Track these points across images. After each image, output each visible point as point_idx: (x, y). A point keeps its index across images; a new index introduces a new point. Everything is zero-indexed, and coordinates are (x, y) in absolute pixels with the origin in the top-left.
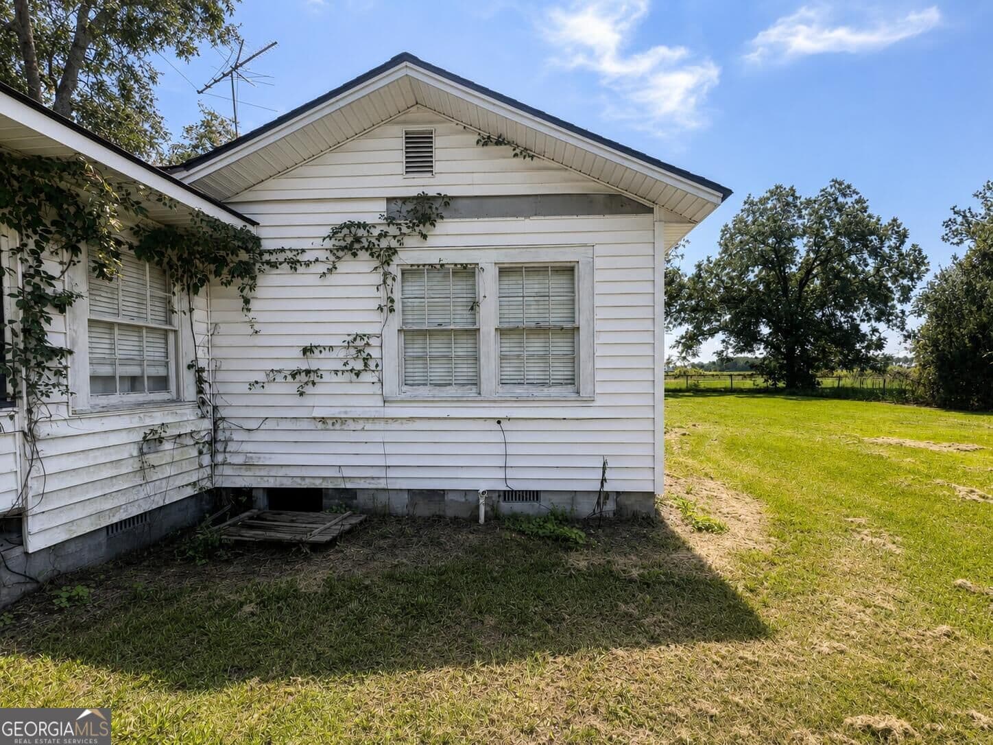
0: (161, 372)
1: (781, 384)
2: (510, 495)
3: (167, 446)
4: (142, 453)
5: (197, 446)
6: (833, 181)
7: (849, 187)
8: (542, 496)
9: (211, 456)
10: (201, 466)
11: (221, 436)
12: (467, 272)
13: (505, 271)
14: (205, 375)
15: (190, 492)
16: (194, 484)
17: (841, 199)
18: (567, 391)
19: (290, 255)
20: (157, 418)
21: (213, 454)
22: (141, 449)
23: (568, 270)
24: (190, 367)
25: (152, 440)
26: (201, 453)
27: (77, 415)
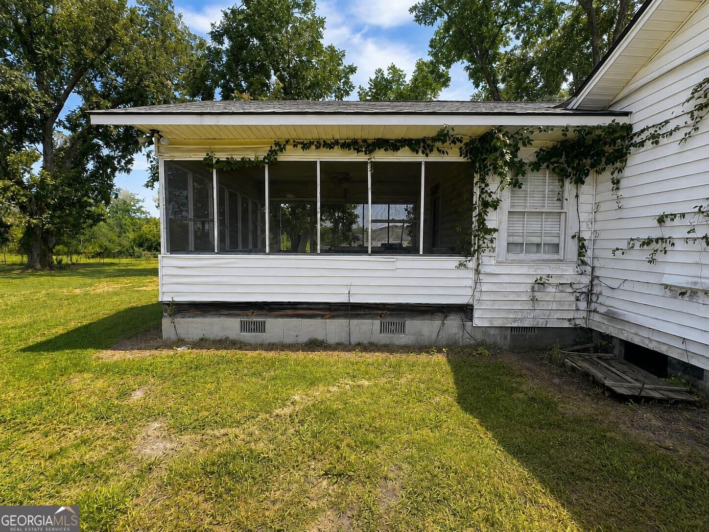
0: (555, 240)
3: (551, 289)
4: (533, 290)
5: (575, 294)
9: (588, 303)
10: (578, 310)
11: (596, 290)
14: (586, 243)
15: (566, 325)
16: (570, 320)
19: (652, 131)
20: (545, 271)
21: (589, 302)
22: (533, 288)
24: (573, 237)
25: (540, 284)
26: (578, 300)
27: (499, 263)
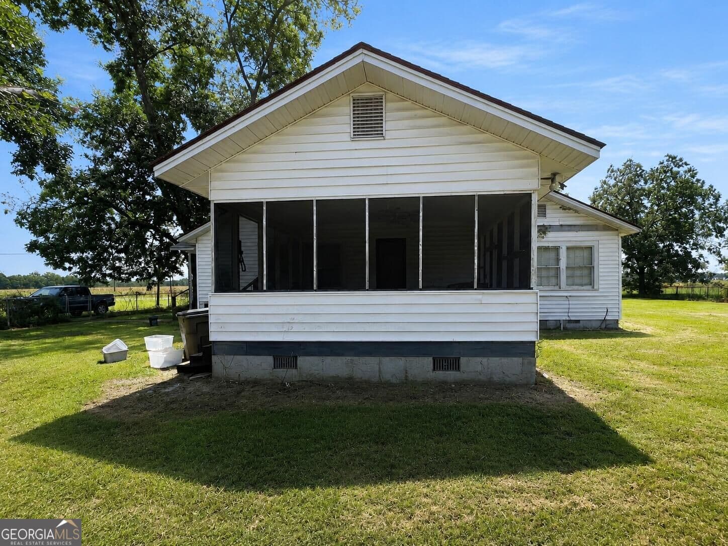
1: (635, 292)
2: (570, 321)
6: (668, 155)
7: (681, 160)
8: (581, 321)
12: (557, 249)
13: (568, 248)
17: (675, 169)
18: (589, 287)
23: (590, 248)
